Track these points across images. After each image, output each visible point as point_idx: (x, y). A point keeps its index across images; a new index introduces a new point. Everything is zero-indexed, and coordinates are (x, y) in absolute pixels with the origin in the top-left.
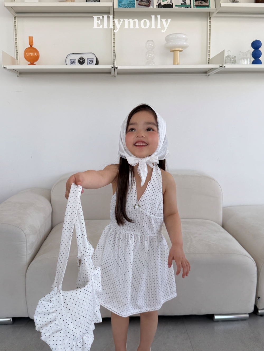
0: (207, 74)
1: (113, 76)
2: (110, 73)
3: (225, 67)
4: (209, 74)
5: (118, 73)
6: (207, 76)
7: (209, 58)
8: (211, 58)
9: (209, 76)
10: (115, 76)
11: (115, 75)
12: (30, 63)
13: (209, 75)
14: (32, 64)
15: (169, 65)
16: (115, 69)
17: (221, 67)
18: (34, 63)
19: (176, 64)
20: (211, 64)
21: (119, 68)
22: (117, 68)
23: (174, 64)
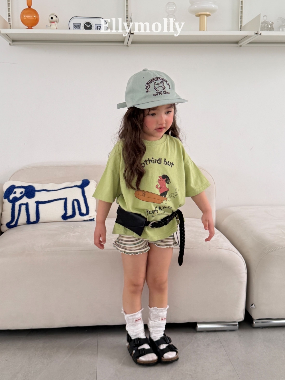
0: (239, 45)
1: (125, 46)
2: (123, 42)
3: (260, 34)
4: (241, 44)
5: (133, 42)
6: (239, 46)
7: (241, 25)
8: (243, 25)
9: (241, 48)
10: (127, 46)
11: (128, 44)
12: (27, 27)
13: (240, 46)
14: (30, 27)
15: (194, 32)
16: (131, 35)
17: (256, 34)
18: (33, 28)
19: (202, 30)
20: (244, 30)
21: (134, 34)
22: (132, 34)
23: (200, 30)
